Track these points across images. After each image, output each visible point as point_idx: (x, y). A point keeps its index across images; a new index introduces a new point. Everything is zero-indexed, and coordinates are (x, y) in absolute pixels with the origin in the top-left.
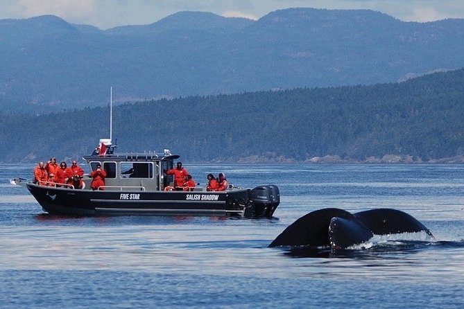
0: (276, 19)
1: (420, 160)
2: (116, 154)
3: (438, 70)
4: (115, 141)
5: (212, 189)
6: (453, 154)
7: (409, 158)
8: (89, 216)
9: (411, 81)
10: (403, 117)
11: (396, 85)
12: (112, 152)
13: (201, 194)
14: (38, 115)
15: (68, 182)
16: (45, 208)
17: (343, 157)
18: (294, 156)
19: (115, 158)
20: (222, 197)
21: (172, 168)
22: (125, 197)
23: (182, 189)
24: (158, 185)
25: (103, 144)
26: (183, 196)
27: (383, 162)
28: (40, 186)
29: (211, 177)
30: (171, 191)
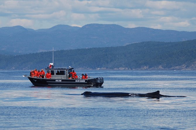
0: (87, 27)
1: (130, 69)
2: (55, 68)
3: (135, 42)
4: (54, 64)
5: (83, 78)
6: (140, 67)
7: (127, 68)
8: (46, 86)
9: (128, 45)
10: (125, 56)
11: (123, 47)
12: (53, 67)
13: (80, 80)
14: (15, 56)
15: (40, 76)
16: (33, 84)
17: (107, 68)
18: (92, 68)
19: (54, 69)
20: (86, 81)
21: (71, 72)
22: (57, 81)
23: (74, 79)
24: (67, 77)
25: (50, 65)
26: (75, 81)
27: (119, 70)
28: (32, 77)
29: (83, 75)
30: (71, 79)
